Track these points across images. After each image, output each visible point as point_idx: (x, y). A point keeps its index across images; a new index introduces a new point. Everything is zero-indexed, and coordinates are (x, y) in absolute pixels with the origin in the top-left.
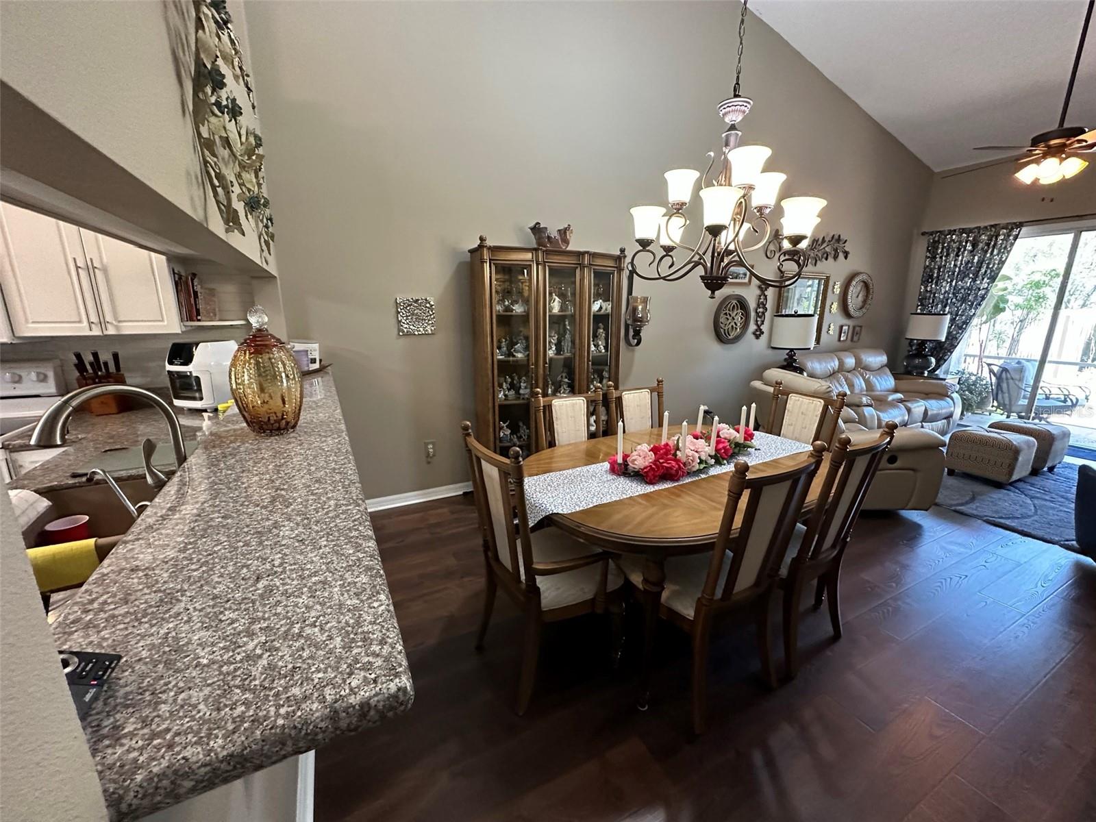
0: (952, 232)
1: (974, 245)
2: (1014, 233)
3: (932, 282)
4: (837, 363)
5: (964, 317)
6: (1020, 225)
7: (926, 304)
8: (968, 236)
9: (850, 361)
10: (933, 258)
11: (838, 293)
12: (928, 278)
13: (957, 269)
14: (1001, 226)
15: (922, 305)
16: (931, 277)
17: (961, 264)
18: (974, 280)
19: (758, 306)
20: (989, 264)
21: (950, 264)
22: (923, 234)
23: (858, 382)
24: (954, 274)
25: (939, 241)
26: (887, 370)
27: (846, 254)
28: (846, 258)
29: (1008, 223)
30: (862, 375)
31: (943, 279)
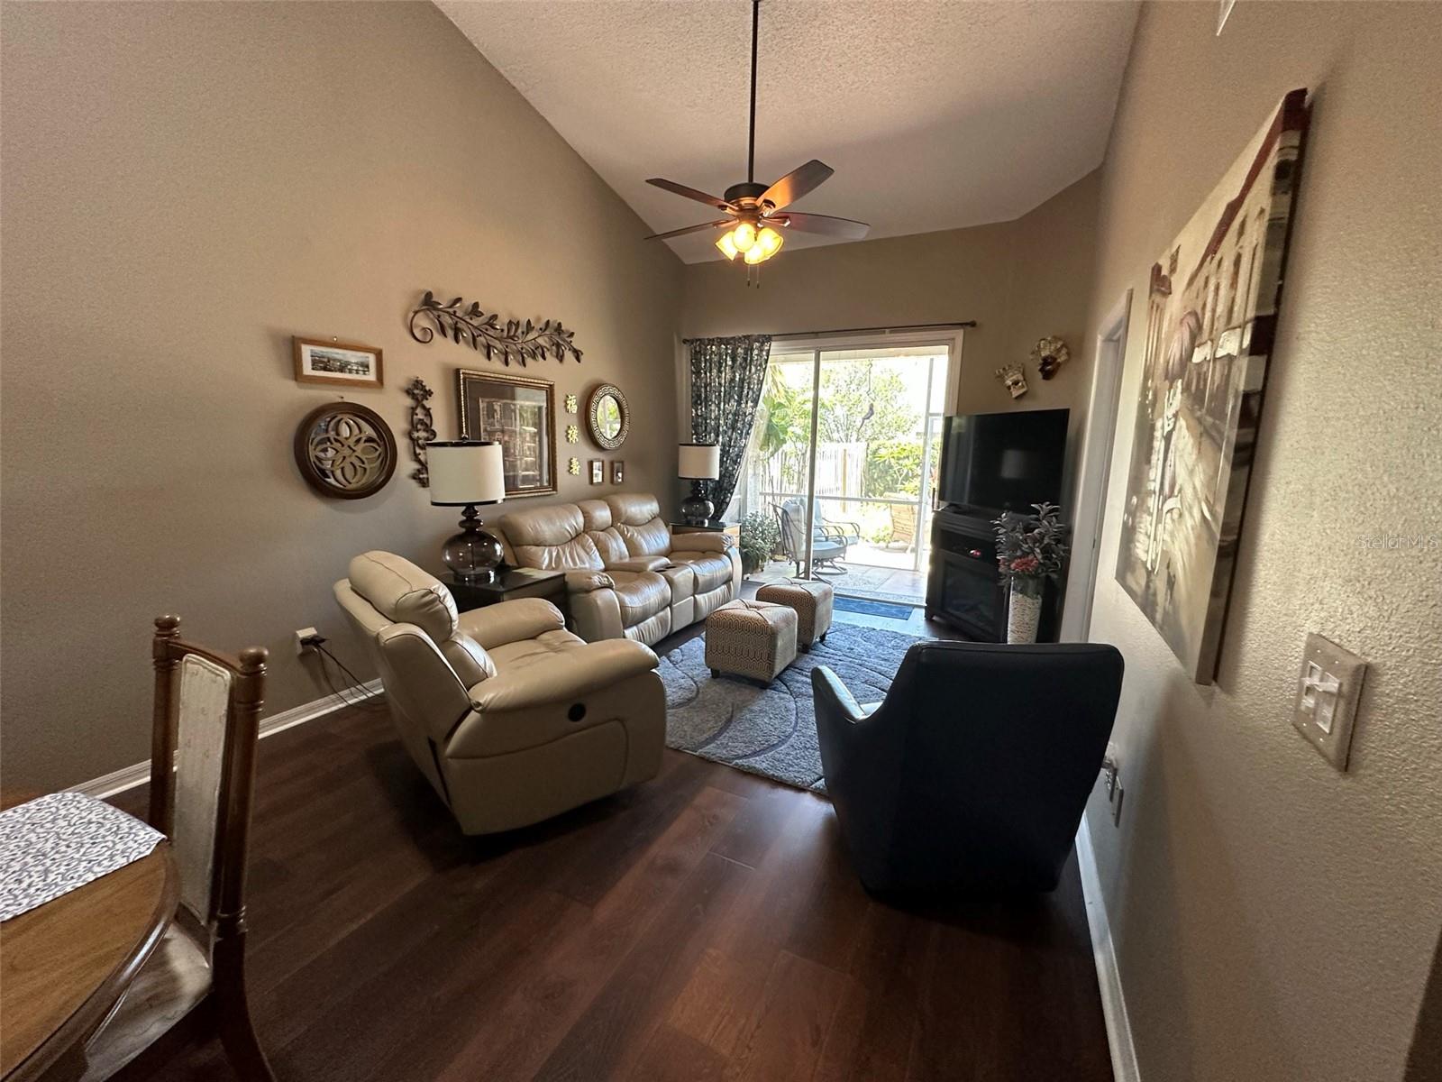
0: (711, 342)
1: (734, 360)
2: (766, 348)
3: (701, 404)
4: (581, 519)
5: (736, 449)
6: (769, 339)
7: (701, 433)
8: (727, 348)
9: (603, 515)
10: (698, 373)
11: (575, 412)
12: (698, 399)
13: (723, 389)
14: (754, 338)
15: (696, 434)
16: (699, 397)
17: (725, 382)
18: (739, 404)
19: (414, 426)
20: (749, 384)
21: (715, 382)
22: (685, 341)
23: (615, 545)
24: (720, 395)
25: (700, 352)
26: (660, 523)
27: (577, 355)
28: (578, 359)
29: (759, 335)
30: (622, 534)
31: (711, 400)
